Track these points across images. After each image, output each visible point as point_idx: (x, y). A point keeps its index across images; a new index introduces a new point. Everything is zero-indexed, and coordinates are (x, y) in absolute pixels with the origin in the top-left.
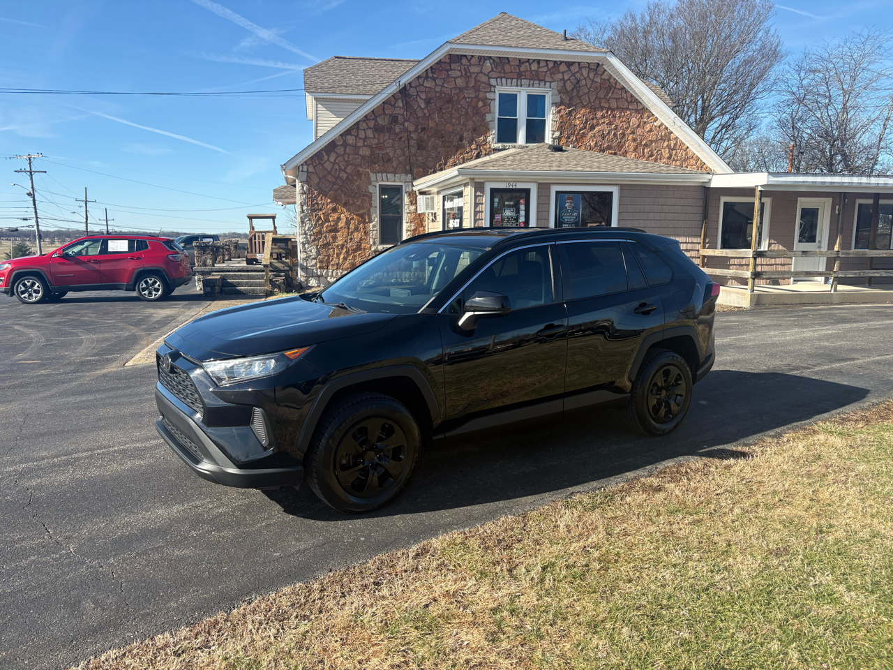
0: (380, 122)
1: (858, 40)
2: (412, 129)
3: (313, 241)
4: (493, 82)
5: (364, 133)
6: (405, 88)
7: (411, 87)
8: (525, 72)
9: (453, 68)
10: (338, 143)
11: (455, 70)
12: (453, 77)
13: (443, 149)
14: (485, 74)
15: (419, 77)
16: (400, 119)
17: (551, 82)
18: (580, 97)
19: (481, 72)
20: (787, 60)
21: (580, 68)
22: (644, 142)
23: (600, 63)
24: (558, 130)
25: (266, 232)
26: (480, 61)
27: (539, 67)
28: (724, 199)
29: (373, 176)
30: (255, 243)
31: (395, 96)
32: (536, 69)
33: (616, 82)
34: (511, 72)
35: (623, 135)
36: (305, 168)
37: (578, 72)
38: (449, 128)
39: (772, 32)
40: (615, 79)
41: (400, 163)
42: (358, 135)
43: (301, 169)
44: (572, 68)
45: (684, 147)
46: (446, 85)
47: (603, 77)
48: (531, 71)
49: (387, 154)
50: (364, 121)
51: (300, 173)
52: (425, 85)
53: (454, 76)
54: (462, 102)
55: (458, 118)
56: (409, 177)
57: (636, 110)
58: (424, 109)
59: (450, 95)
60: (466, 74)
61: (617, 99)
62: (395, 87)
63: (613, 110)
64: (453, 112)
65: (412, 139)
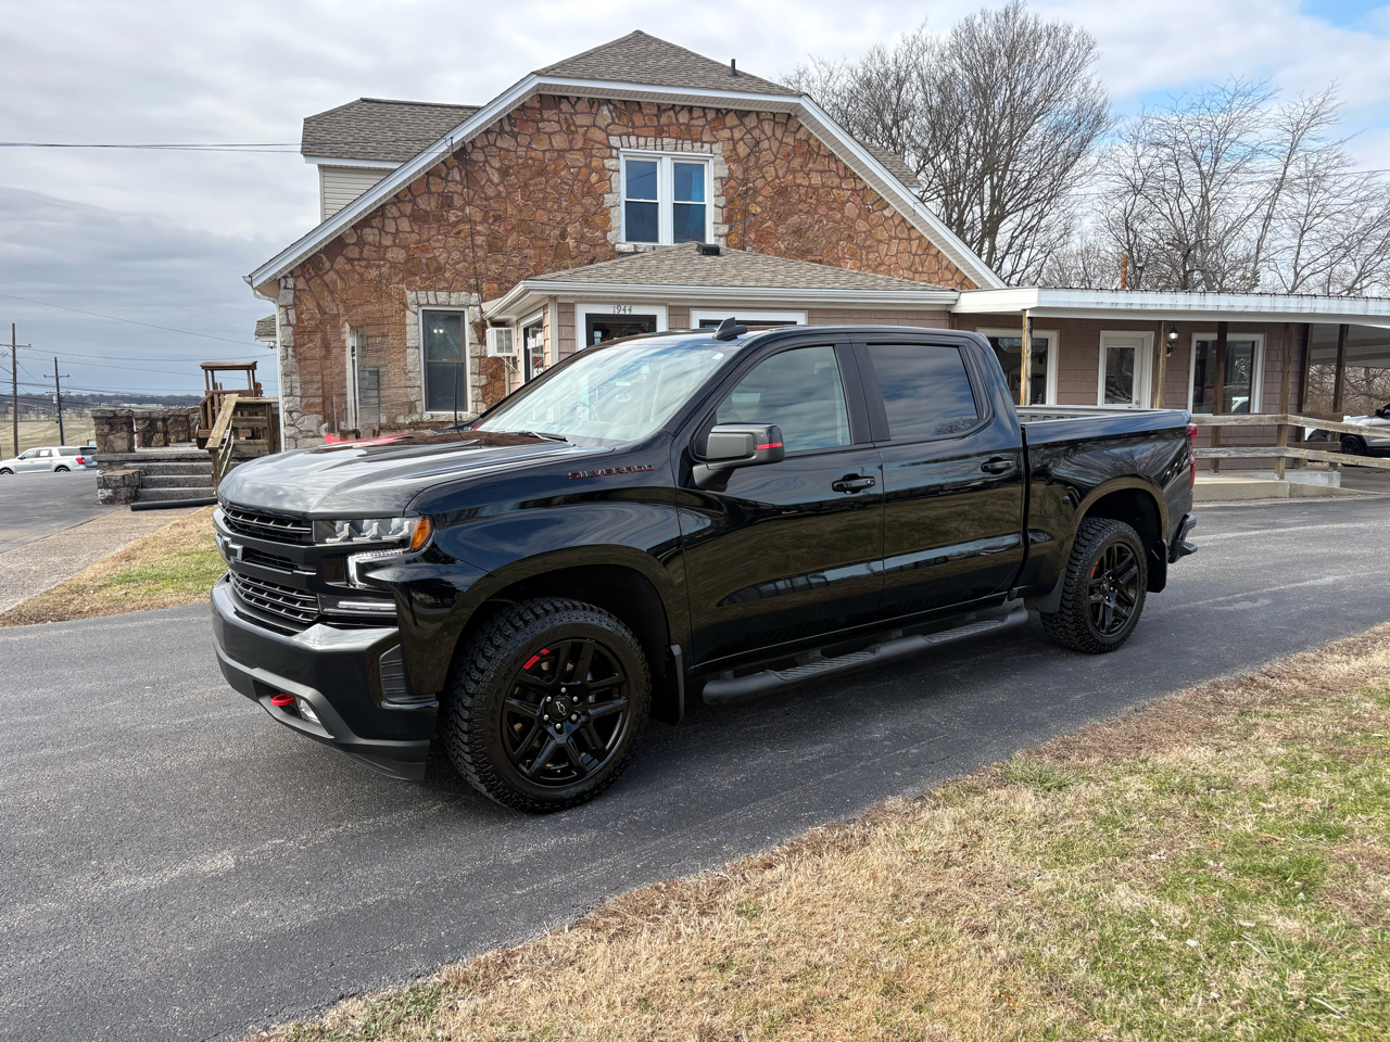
0: (423, 207)
1: (1221, 98)
2: (478, 217)
4: (614, 141)
5: (394, 223)
6: (463, 149)
7: (474, 147)
8: (668, 126)
9: (545, 117)
10: (348, 241)
11: (550, 121)
12: (545, 133)
13: (533, 252)
14: (600, 129)
15: (487, 132)
16: (458, 201)
17: (712, 143)
18: (760, 169)
19: (594, 125)
20: (1117, 127)
21: (760, 121)
22: (868, 243)
23: (793, 114)
24: (724, 222)
25: (230, 393)
26: (591, 107)
27: (692, 119)
29: (410, 296)
31: (448, 163)
32: (686, 121)
33: (820, 144)
34: (645, 126)
35: (835, 230)
36: (291, 282)
37: (756, 127)
38: (542, 216)
39: (1093, 85)
40: (817, 140)
41: (458, 273)
42: (383, 226)
43: (283, 284)
44: (747, 121)
45: (933, 252)
46: (534, 146)
47: (798, 136)
48: (679, 125)
49: (435, 258)
50: (394, 204)
51: (282, 291)
52: (498, 144)
53: (548, 130)
54: (563, 173)
55: (557, 201)
56: (475, 297)
57: (854, 190)
58: (498, 184)
59: (543, 162)
60: (568, 128)
61: (821, 172)
62: (444, 148)
63: (816, 190)
64: (549, 190)
65: (479, 233)
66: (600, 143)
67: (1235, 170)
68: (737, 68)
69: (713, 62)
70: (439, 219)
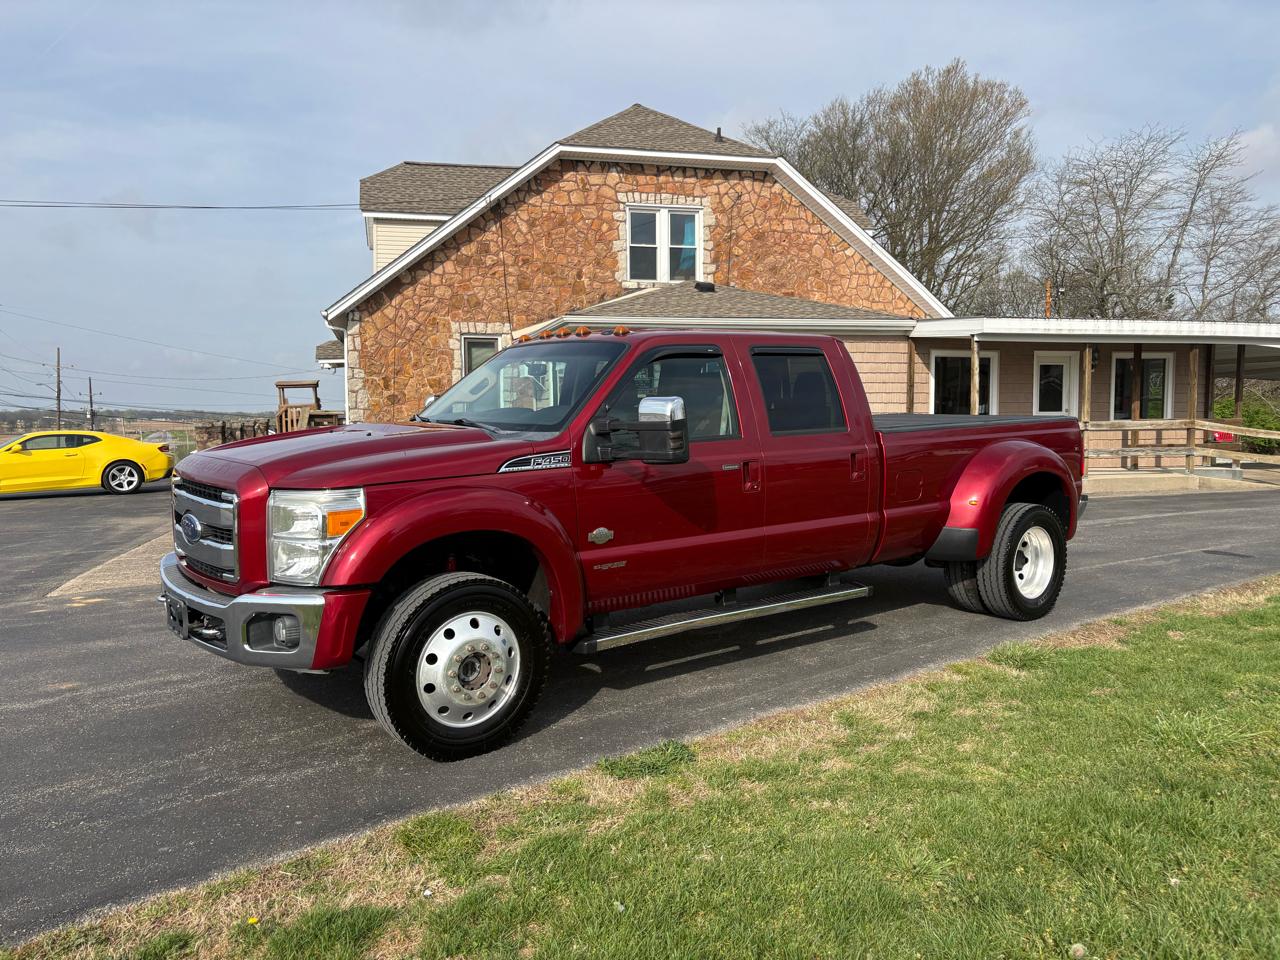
0: (465, 252)
2: (510, 261)
3: (369, 417)
4: (621, 197)
5: (441, 266)
6: (499, 205)
7: (507, 203)
8: (666, 184)
9: (565, 177)
10: (404, 281)
11: (569, 181)
12: (565, 191)
13: (554, 289)
14: (610, 187)
15: (518, 191)
16: (493, 248)
17: (702, 197)
18: (742, 218)
19: (605, 184)
21: (742, 178)
22: (833, 278)
23: (770, 172)
24: (713, 262)
25: (300, 407)
26: (603, 169)
27: (685, 177)
28: (935, 354)
29: (454, 326)
30: (287, 422)
31: (485, 216)
32: (681, 179)
33: (792, 197)
34: (647, 184)
35: (805, 267)
36: (357, 315)
37: (739, 183)
38: (562, 259)
40: (790, 193)
41: (493, 307)
42: (432, 269)
43: (351, 317)
44: (731, 178)
45: (888, 284)
46: (556, 202)
47: (774, 190)
48: (674, 183)
49: (475, 295)
50: (442, 250)
51: (350, 323)
52: (527, 201)
53: (567, 188)
54: (579, 224)
55: (575, 247)
56: (507, 327)
57: (820, 234)
58: (526, 234)
59: (562, 214)
60: (585, 185)
61: (793, 220)
62: (483, 204)
63: (788, 234)
64: (567, 238)
65: (511, 274)
66: (609, 198)
67: (1145, 205)
68: (722, 135)
69: (702, 130)
70: (479, 263)
